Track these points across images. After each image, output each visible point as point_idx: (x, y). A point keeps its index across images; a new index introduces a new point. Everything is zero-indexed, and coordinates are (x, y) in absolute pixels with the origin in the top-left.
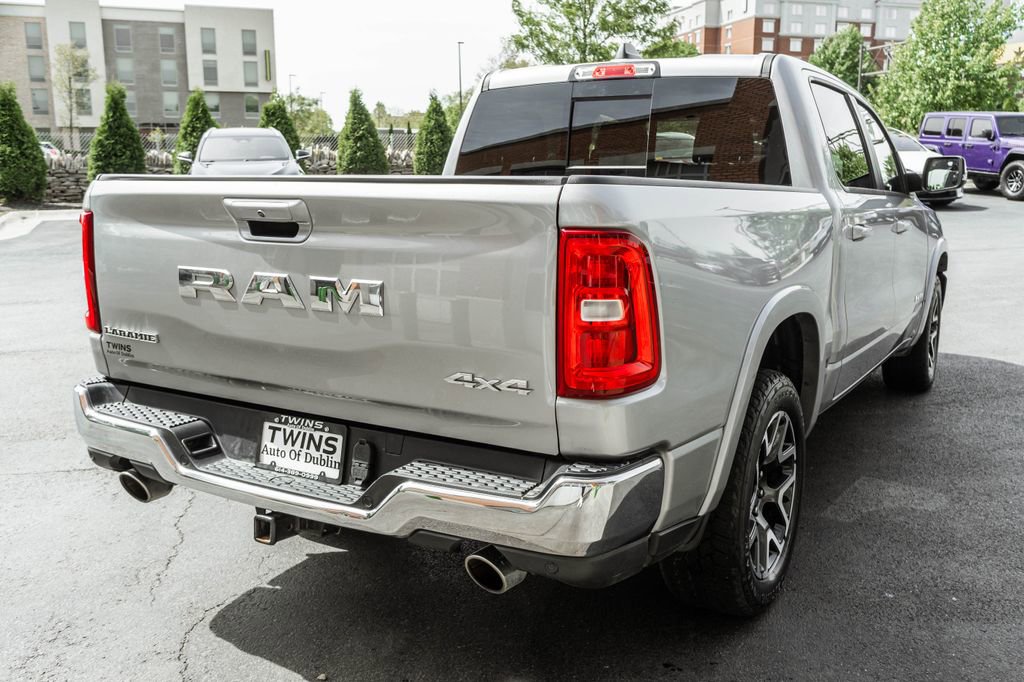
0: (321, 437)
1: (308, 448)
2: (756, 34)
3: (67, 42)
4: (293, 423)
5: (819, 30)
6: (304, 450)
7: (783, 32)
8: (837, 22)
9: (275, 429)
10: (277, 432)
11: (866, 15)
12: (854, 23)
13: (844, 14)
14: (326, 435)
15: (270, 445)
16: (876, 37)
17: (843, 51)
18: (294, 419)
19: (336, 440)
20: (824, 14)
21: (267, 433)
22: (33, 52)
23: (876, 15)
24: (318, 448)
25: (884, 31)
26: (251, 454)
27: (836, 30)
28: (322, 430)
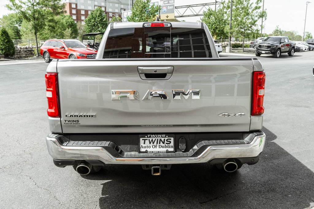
0: (164, 139)
1: (160, 143)
2: (70, 8)
4: (153, 137)
5: (90, 8)
6: (158, 144)
7: (78, 8)
8: (95, 6)
9: (145, 140)
10: (146, 141)
11: (103, 4)
12: (100, 6)
13: (96, 3)
14: (166, 139)
15: (143, 145)
16: (106, 11)
17: (98, 14)
18: (153, 135)
19: (171, 139)
20: (91, 3)
21: (142, 141)
23: (106, 4)
24: (164, 143)
25: (108, 9)
26: (135, 149)
27: (95, 8)
28: (165, 137)
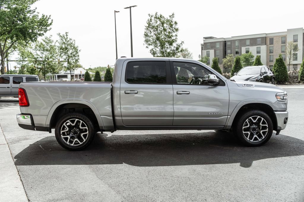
3: (292, 40)
22: (283, 45)
